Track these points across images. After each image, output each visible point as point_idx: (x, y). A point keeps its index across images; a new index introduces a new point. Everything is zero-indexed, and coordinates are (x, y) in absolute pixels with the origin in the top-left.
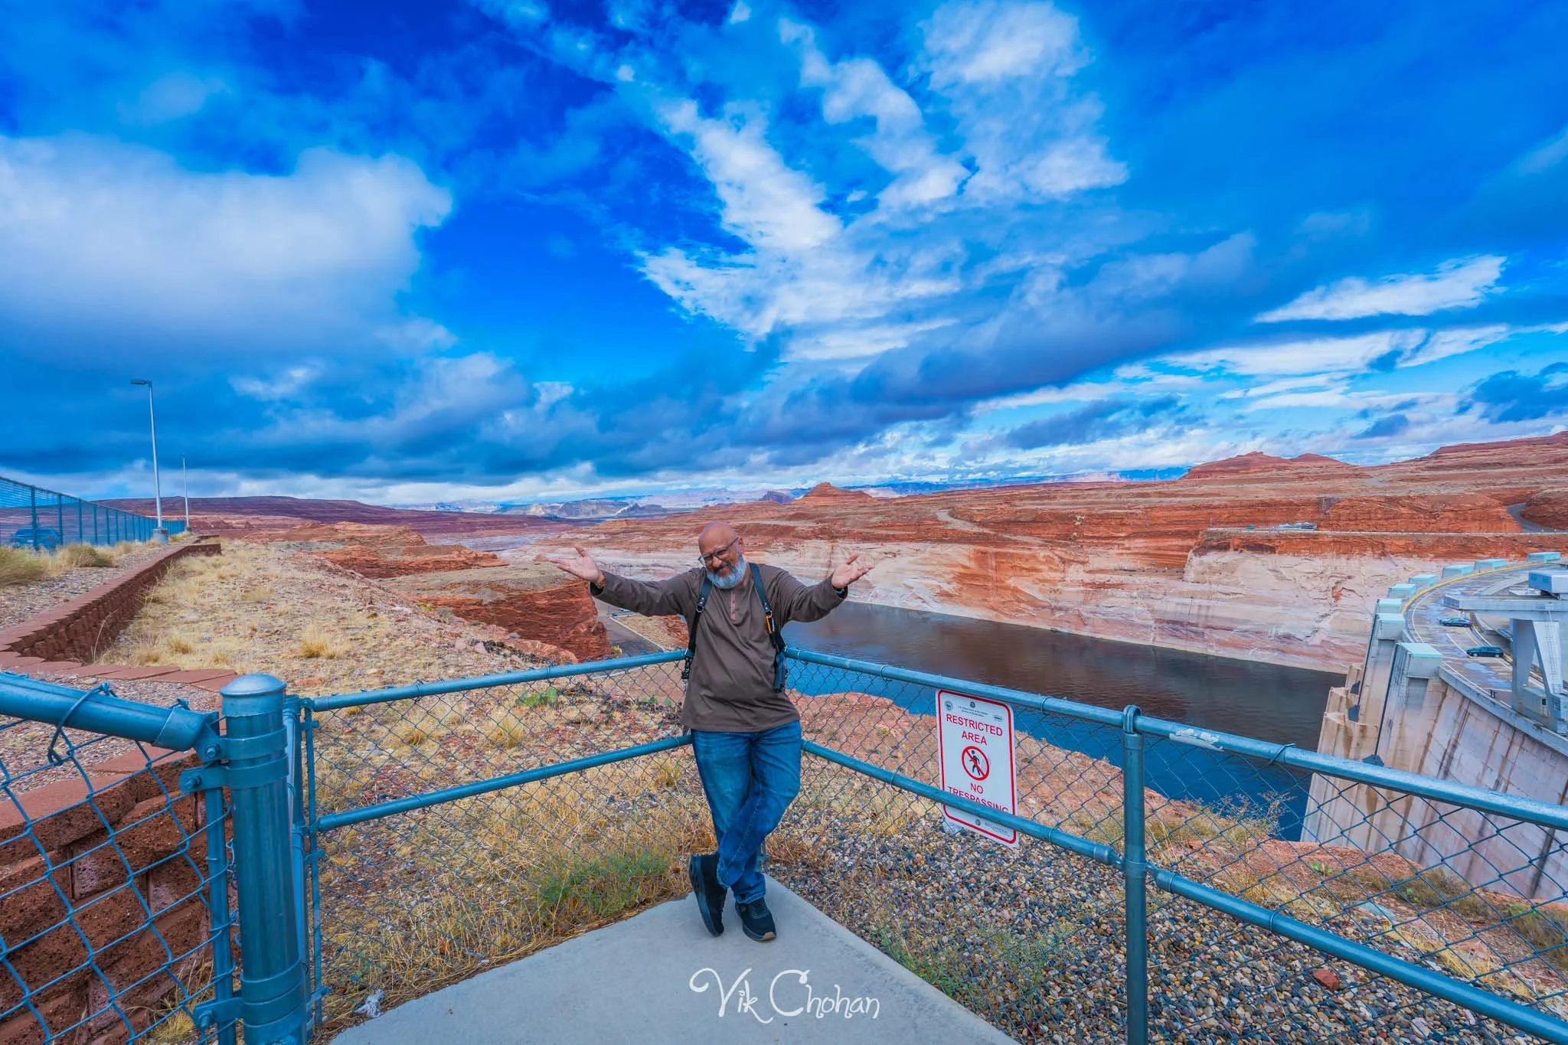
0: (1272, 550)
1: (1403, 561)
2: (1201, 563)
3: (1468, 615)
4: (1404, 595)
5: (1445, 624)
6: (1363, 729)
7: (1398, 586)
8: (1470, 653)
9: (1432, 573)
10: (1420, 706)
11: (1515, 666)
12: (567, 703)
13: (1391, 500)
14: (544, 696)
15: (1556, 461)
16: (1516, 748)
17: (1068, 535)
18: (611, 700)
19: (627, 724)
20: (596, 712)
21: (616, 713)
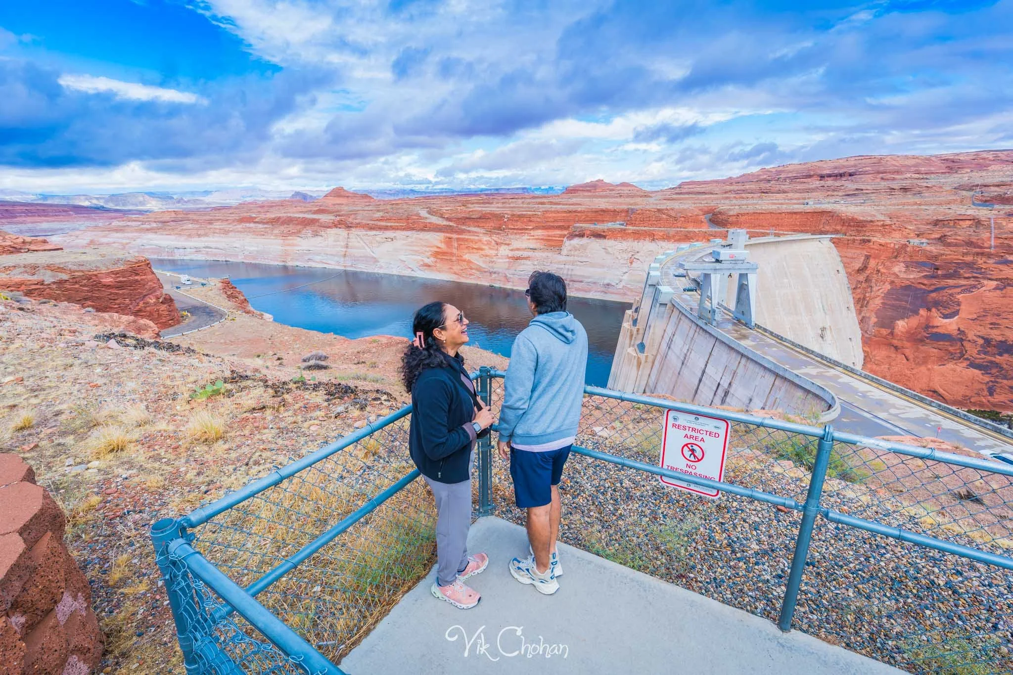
0: (605, 237)
1: (661, 244)
2: (570, 245)
3: (685, 272)
4: (660, 261)
5: (676, 276)
6: (638, 330)
7: (660, 257)
9: (672, 249)
10: (663, 317)
11: (701, 295)
12: (234, 391)
13: (659, 210)
14: (215, 388)
15: (726, 193)
16: (697, 334)
17: (500, 228)
18: (270, 383)
19: (301, 404)
20: (267, 397)
21: (286, 396)
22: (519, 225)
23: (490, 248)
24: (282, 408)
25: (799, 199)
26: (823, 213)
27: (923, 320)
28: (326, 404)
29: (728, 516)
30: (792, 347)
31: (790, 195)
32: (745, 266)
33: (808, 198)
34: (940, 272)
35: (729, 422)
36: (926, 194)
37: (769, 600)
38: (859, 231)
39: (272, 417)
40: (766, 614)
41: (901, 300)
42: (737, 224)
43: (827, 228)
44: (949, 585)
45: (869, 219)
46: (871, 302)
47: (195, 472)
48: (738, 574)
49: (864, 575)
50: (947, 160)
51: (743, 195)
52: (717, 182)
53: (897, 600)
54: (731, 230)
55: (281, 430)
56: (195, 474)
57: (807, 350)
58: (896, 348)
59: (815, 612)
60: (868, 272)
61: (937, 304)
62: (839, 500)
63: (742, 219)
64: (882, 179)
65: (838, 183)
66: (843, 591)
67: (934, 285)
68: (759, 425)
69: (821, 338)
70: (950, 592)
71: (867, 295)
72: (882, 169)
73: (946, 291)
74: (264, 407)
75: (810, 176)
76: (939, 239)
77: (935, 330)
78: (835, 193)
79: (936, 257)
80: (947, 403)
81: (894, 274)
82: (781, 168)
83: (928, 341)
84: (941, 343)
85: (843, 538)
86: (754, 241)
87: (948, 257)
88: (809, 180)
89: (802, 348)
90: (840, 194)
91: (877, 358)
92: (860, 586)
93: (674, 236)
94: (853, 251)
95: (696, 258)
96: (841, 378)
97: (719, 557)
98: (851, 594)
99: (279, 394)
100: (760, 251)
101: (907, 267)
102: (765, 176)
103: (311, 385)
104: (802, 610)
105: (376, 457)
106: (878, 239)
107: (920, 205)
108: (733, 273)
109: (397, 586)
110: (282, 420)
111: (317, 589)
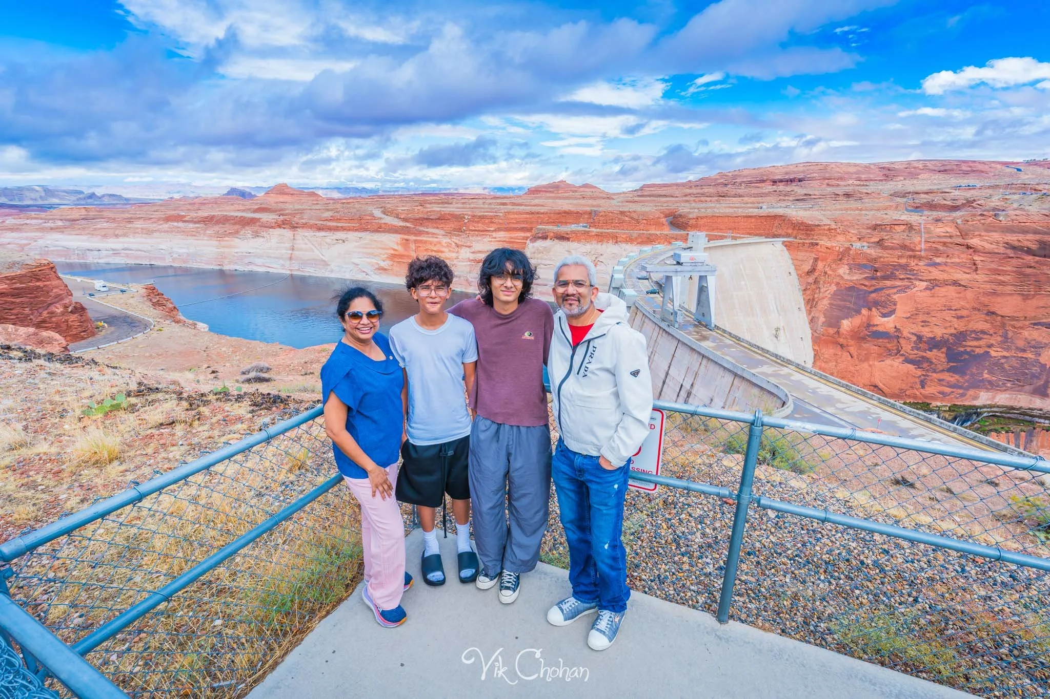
0: (568, 239)
1: (624, 246)
2: (533, 247)
3: (647, 274)
4: (623, 264)
5: (639, 279)
7: (623, 259)
8: (647, 293)
9: (635, 252)
11: (663, 297)
12: (140, 405)
13: (622, 213)
14: (115, 402)
15: (686, 196)
16: (660, 336)
17: (460, 229)
18: (185, 395)
19: (220, 417)
20: (179, 410)
21: (202, 409)
22: (480, 226)
23: (450, 251)
24: (197, 422)
25: (753, 203)
26: (775, 217)
27: (865, 319)
28: (250, 415)
29: (674, 511)
30: (749, 347)
31: (746, 199)
32: (703, 268)
33: (763, 203)
34: (879, 274)
35: (664, 412)
36: (867, 200)
37: (711, 593)
38: (808, 235)
39: (182, 433)
40: (706, 608)
41: (844, 301)
42: (696, 227)
43: (780, 231)
44: (876, 564)
45: (817, 223)
46: (819, 302)
47: (78, 499)
48: (681, 569)
49: (800, 560)
50: (884, 168)
51: (702, 198)
52: (677, 185)
53: (830, 583)
54: (691, 233)
55: (192, 447)
56: (78, 501)
57: (763, 349)
58: (842, 346)
59: (753, 601)
60: (816, 274)
61: (876, 304)
62: (781, 490)
63: (701, 222)
64: (828, 185)
65: (788, 189)
66: (781, 578)
67: (874, 286)
68: (693, 414)
69: (775, 338)
70: (878, 571)
71: (816, 296)
72: (827, 175)
73: (884, 291)
74: (173, 422)
75: (763, 181)
76: (878, 242)
77: (875, 329)
78: (787, 198)
79: (875, 259)
80: (886, 397)
81: (839, 276)
82: (736, 173)
83: (869, 339)
84: (881, 340)
85: (783, 527)
86: (713, 243)
87: (886, 259)
88: (763, 185)
89: (758, 347)
90: (791, 199)
91: (826, 356)
92: (796, 572)
93: (636, 238)
94: (803, 254)
95: (658, 261)
96: (792, 375)
97: (663, 553)
98: (788, 580)
99: (193, 406)
100: (718, 254)
101: (850, 269)
102: (722, 180)
103: (233, 396)
104: (742, 599)
105: (303, 471)
106: (824, 242)
107: (861, 210)
108: (693, 274)
109: (312, 612)
110: (194, 435)
111: (218, 622)
